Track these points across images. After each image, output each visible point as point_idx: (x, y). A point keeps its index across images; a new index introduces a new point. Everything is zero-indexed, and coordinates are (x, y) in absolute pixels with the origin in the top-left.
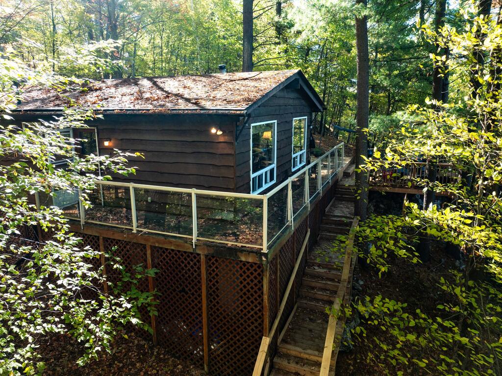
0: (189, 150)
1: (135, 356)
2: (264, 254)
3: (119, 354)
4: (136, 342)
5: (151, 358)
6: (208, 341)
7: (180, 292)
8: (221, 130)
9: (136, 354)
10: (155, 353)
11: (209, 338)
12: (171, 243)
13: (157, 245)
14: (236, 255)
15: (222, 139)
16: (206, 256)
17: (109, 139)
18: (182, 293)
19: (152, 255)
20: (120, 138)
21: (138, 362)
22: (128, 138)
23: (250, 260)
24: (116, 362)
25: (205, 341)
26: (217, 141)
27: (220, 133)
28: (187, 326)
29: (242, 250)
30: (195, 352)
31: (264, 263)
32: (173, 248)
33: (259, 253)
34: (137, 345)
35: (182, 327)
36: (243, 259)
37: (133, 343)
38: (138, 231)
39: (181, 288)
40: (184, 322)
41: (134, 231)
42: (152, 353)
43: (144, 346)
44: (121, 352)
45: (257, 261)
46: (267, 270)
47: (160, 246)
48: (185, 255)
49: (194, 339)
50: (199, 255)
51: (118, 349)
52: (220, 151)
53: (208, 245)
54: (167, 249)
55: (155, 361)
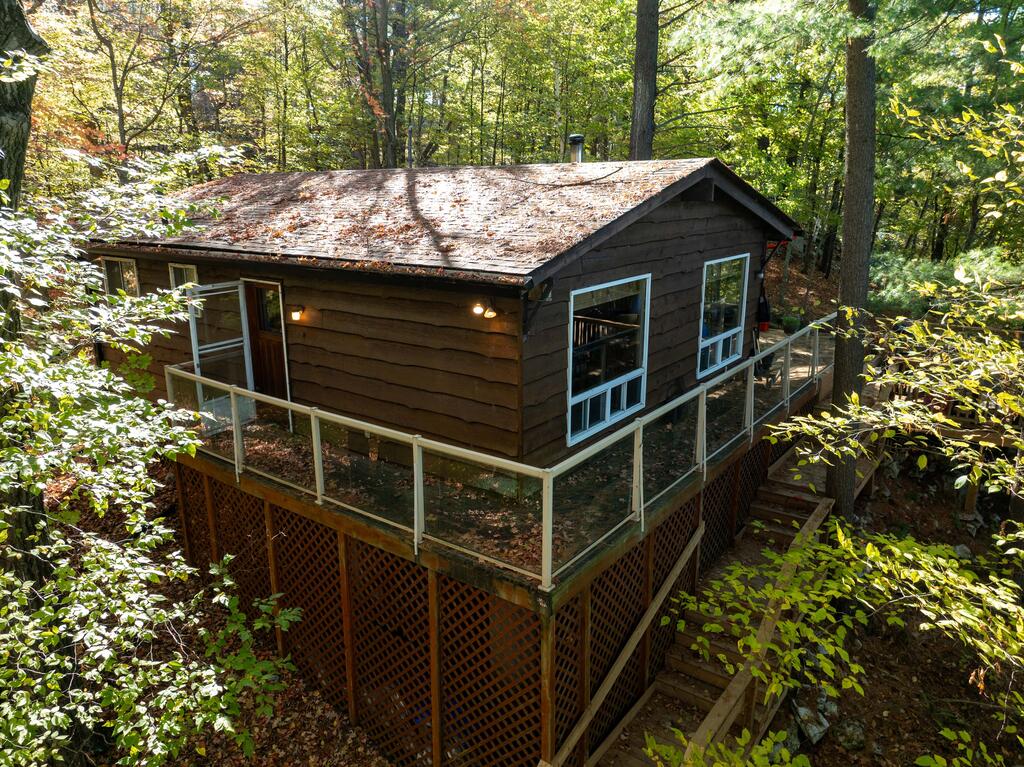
0: (437, 343)
1: (310, 740)
2: (542, 594)
3: (283, 732)
4: (319, 712)
5: (340, 748)
6: (442, 742)
7: (394, 634)
8: (494, 310)
9: (313, 736)
10: (349, 741)
11: (442, 735)
12: (377, 536)
13: (355, 536)
14: (491, 584)
15: (496, 328)
16: (438, 575)
17: (302, 308)
18: (398, 638)
19: (347, 552)
20: (321, 305)
21: (313, 754)
22: (331, 308)
23: (517, 600)
24: (274, 747)
25: (435, 738)
26: (486, 330)
27: (490, 314)
28: (407, 703)
29: (502, 576)
30: (419, 756)
31: (543, 612)
32: (381, 546)
33: (532, 588)
34: (320, 719)
35: (397, 702)
36: (503, 595)
37: (314, 712)
38: (324, 501)
39: (395, 628)
40: (401, 693)
41: (319, 502)
42: (344, 739)
43: (332, 721)
44: (286, 727)
45: (528, 603)
46: (548, 628)
47: (360, 538)
48: (403, 565)
49: (417, 731)
50: (425, 569)
51: (283, 719)
52: (492, 351)
53: (443, 554)
54: (372, 547)
55: (347, 757)
